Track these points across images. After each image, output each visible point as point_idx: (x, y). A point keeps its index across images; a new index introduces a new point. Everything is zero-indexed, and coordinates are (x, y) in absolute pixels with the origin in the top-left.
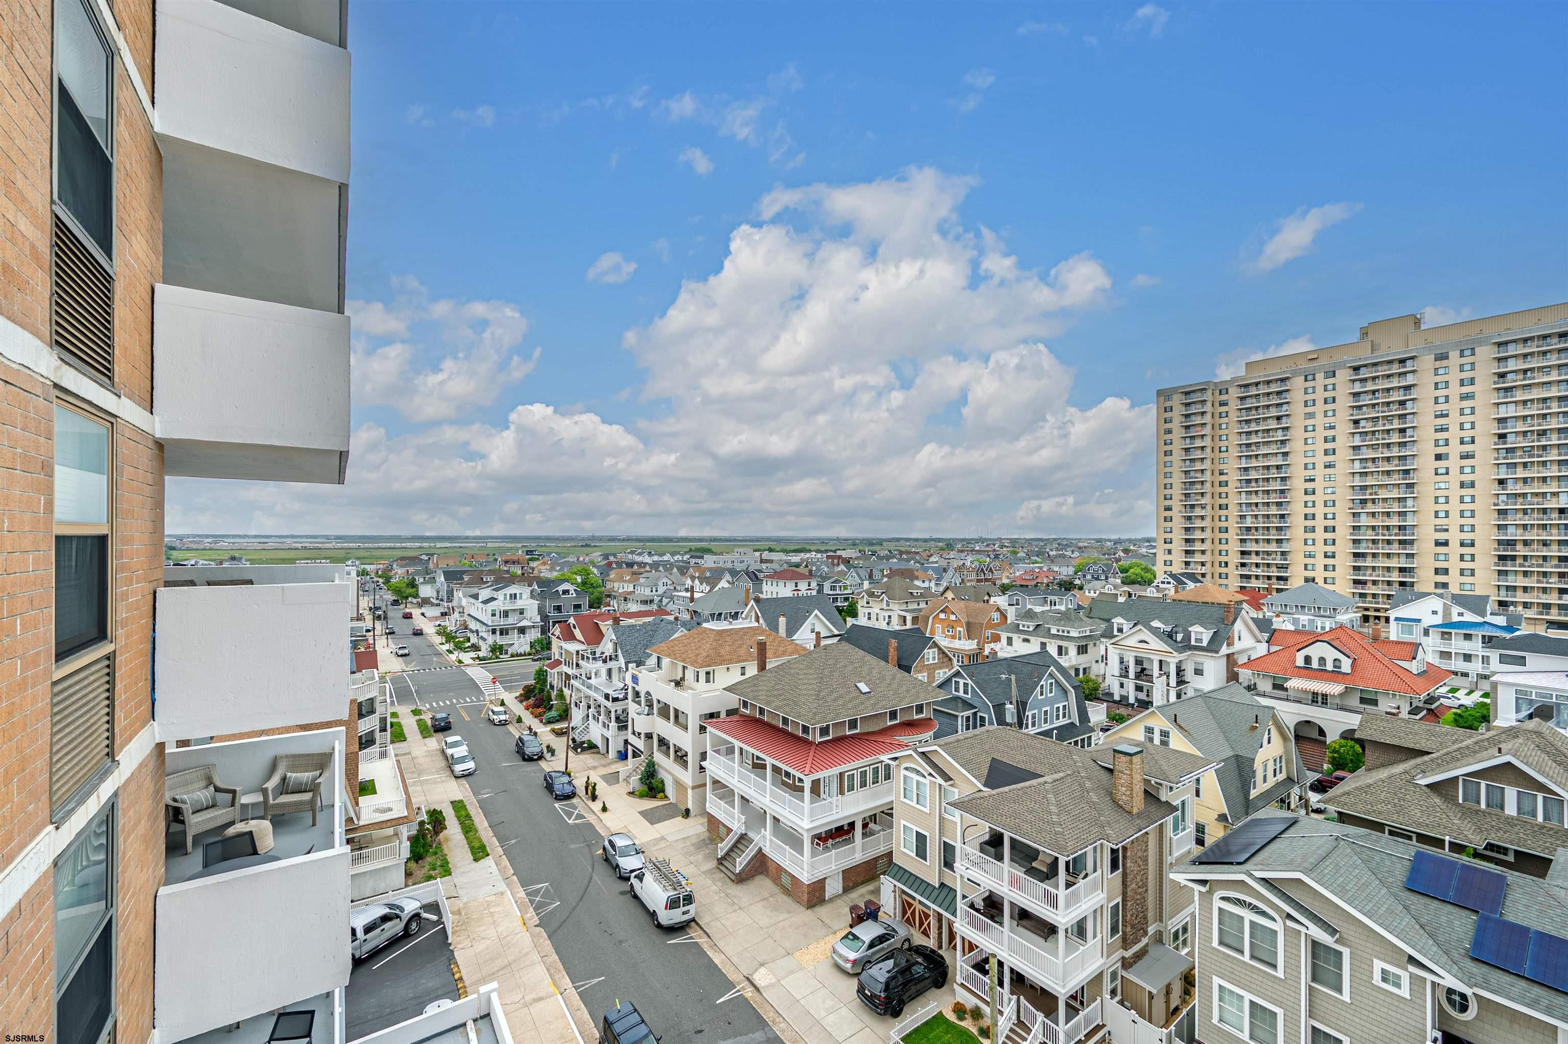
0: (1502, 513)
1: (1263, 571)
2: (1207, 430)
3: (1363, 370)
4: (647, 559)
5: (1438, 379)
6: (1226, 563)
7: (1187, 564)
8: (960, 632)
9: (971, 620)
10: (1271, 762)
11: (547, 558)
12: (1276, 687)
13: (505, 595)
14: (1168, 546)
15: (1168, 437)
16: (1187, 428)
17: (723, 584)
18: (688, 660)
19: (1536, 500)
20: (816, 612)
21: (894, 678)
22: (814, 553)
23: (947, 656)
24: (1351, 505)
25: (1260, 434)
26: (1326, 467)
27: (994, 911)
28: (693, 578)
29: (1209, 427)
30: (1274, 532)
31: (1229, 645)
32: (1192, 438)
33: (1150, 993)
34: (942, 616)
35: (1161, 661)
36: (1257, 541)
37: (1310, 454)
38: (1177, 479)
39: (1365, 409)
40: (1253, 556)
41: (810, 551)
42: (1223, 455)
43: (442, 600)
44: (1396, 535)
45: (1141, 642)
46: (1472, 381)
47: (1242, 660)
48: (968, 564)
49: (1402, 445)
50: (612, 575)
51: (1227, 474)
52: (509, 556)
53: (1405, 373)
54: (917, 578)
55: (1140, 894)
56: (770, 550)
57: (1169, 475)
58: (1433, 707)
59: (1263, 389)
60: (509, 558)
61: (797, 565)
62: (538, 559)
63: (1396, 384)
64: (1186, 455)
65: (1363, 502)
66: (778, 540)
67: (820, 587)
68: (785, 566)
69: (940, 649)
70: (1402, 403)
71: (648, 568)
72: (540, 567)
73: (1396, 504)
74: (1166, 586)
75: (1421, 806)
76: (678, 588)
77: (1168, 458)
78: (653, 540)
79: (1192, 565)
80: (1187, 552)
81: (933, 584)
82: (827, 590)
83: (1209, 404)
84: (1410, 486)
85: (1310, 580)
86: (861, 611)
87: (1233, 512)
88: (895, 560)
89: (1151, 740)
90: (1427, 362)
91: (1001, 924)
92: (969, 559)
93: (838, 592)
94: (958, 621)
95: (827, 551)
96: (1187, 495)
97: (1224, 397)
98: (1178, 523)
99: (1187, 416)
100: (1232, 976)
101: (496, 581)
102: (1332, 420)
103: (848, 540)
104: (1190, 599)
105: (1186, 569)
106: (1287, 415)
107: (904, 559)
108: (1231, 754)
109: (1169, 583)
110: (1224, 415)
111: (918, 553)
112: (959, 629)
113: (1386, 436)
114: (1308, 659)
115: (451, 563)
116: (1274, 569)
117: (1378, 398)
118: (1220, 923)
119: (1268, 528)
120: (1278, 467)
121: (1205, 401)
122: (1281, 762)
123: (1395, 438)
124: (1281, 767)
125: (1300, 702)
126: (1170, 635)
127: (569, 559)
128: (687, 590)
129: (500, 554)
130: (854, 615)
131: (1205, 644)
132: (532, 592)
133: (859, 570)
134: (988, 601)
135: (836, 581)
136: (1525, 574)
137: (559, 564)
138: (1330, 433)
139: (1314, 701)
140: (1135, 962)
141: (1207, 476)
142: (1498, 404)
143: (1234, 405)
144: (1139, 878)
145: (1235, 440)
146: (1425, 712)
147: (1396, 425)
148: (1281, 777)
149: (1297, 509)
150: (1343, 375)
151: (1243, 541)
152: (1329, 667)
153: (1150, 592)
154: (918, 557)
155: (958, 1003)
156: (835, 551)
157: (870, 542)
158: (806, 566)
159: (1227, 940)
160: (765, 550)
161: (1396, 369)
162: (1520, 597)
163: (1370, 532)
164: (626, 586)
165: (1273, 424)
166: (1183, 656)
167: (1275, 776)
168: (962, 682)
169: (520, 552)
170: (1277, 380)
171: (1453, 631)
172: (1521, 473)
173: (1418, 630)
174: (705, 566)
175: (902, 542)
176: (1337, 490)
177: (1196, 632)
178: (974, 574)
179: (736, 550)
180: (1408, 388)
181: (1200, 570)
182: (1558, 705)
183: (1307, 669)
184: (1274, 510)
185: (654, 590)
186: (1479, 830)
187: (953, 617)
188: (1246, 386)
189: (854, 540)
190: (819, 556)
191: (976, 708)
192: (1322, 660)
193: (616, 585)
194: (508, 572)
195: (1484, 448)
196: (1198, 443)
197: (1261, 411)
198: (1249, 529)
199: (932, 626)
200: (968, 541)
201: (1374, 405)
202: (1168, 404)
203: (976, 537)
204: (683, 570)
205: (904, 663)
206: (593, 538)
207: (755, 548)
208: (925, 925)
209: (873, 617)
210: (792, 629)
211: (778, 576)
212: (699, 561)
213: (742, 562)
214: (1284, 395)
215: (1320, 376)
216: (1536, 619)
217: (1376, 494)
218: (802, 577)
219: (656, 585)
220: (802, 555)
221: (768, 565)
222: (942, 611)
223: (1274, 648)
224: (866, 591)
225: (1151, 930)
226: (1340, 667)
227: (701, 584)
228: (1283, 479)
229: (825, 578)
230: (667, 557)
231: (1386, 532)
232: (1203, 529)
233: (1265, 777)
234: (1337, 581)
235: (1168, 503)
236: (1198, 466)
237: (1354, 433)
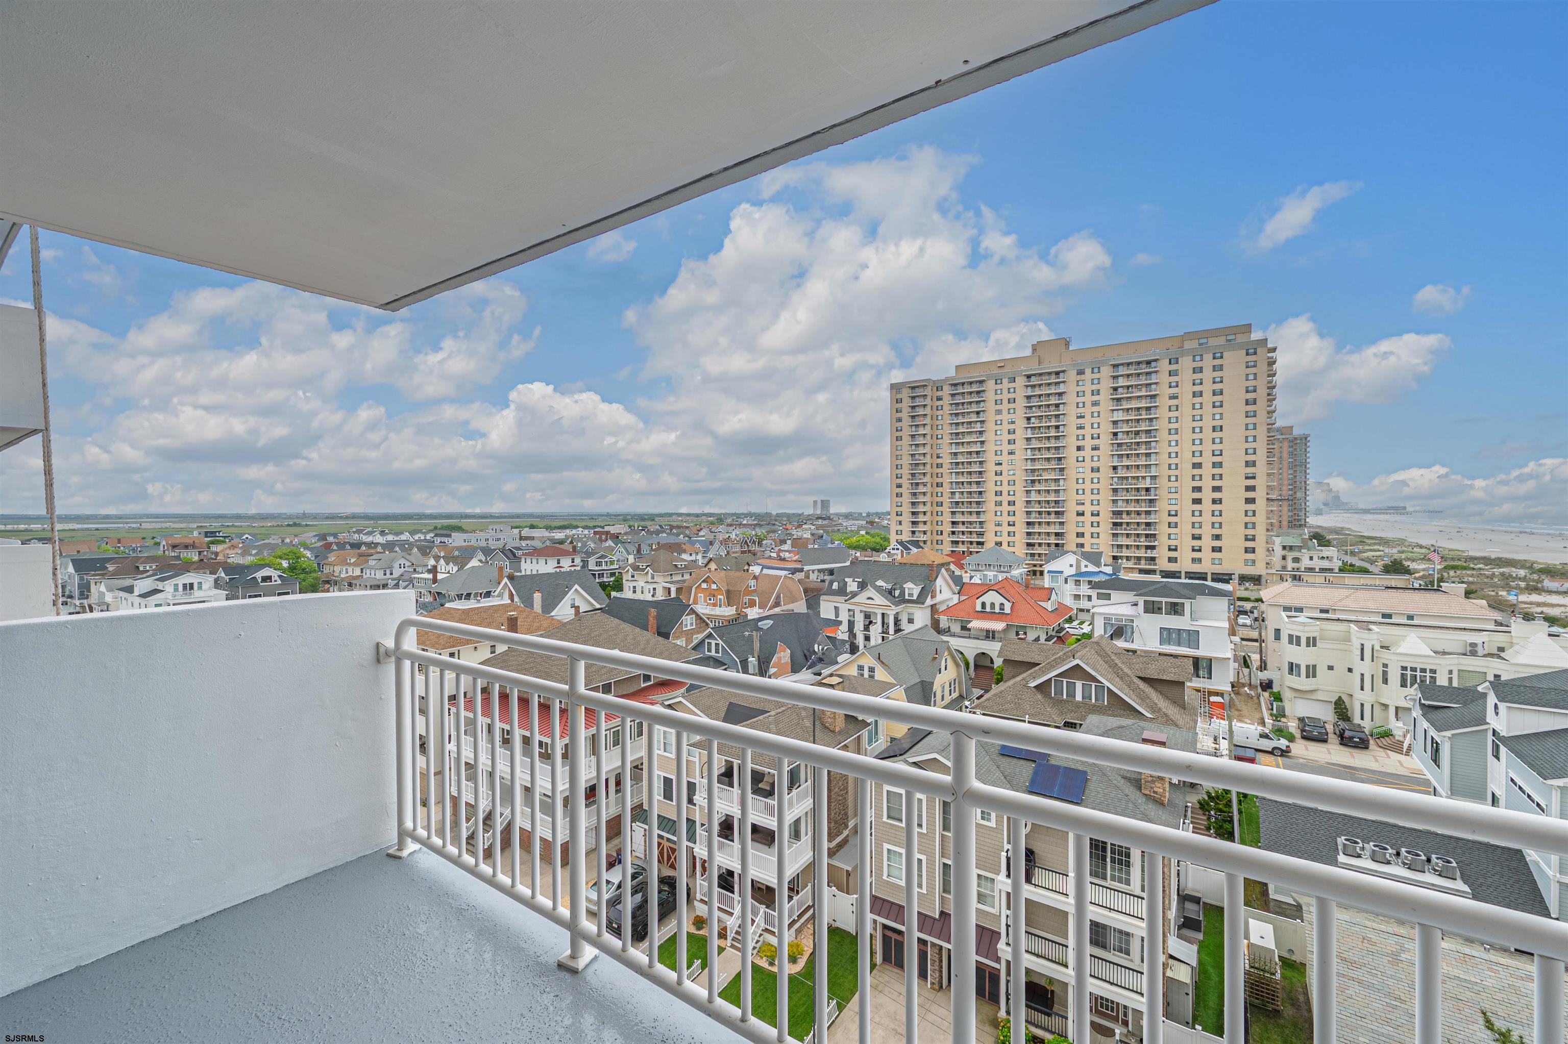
0: (1115, 491)
1: (967, 538)
2: (928, 421)
3: (1033, 378)
4: (379, 539)
5: (1079, 389)
6: (942, 532)
7: (913, 532)
8: (720, 599)
9: (731, 588)
10: (947, 686)
11: (236, 541)
12: (964, 628)
13: (176, 585)
14: (899, 518)
15: (899, 424)
16: (913, 417)
17: (474, 563)
18: (428, 642)
19: (1133, 482)
20: (576, 586)
21: (648, 642)
22: (580, 529)
23: (704, 621)
24: (1025, 485)
25: (965, 425)
26: (1009, 454)
27: (728, 832)
28: (437, 558)
29: (929, 417)
30: (974, 505)
31: (932, 597)
32: (917, 426)
33: (847, 871)
34: (704, 586)
35: (883, 614)
36: (963, 513)
37: (999, 443)
38: (906, 461)
39: (1034, 408)
40: (961, 525)
41: (577, 527)
42: (939, 441)
43: (71, 597)
44: (1053, 507)
45: (869, 598)
46: (1098, 393)
47: (942, 608)
48: (733, 536)
49: (1057, 438)
50: (332, 558)
51: (942, 457)
52: (178, 538)
53: (1059, 383)
54: (685, 552)
55: (842, 795)
56: (532, 527)
57: (899, 457)
58: (1061, 635)
59: (967, 389)
60: (178, 541)
61: (562, 542)
62: (224, 542)
63: (1053, 391)
64: (912, 441)
65: (1033, 481)
66: (542, 517)
67: (585, 563)
68: (548, 543)
69: (697, 615)
70: (1057, 406)
71: (379, 549)
72: (228, 551)
73: (1053, 484)
74: (895, 551)
75: (1030, 701)
76: (419, 569)
77: (899, 443)
78: (387, 517)
79: (917, 534)
80: (913, 523)
81: (699, 557)
82: (592, 566)
83: (929, 398)
84: (1062, 470)
85: (999, 544)
86: (627, 585)
87: (946, 489)
88: (665, 535)
89: (862, 675)
90: (1072, 376)
91: (733, 841)
92: (737, 531)
93: (604, 567)
94: (719, 589)
95: (595, 527)
96: (913, 475)
97: (940, 393)
98: (906, 499)
99: (913, 407)
100: (896, 840)
101: (160, 570)
102: (1012, 416)
103: (619, 515)
104: (912, 562)
105: (913, 537)
106: (983, 411)
107: (674, 534)
108: (919, 680)
109: (898, 549)
110: (940, 408)
111: (688, 527)
112: (719, 597)
113: (1047, 431)
114: (983, 605)
115: (84, 549)
116: (975, 535)
117: (1042, 401)
118: (888, 802)
119: (971, 502)
120: (978, 453)
121: (926, 395)
122: (955, 684)
123: (1053, 433)
124: (955, 687)
125: (978, 639)
126: (890, 592)
127: (270, 541)
128: (429, 571)
129: (165, 537)
130: (619, 587)
131: (915, 598)
132: (216, 581)
133: (627, 545)
134: (748, 570)
135: (602, 557)
136: (1128, 535)
137: (255, 547)
138: (1012, 427)
139: (987, 637)
140: (838, 851)
141: (928, 459)
142: (1113, 410)
143: (947, 400)
144: (841, 783)
145: (948, 430)
146: (1056, 639)
147: (1053, 423)
148: (955, 695)
149: (990, 488)
150: (1021, 381)
151: (953, 513)
152: (997, 610)
153: (883, 557)
154: (687, 532)
155: (698, 916)
156: (603, 527)
157: (642, 518)
158: (571, 542)
159: (892, 814)
160: (526, 527)
161: (1053, 379)
162: (1125, 553)
163: (1037, 505)
164: (350, 569)
165: (974, 418)
166: (899, 608)
167: (950, 695)
168: (713, 642)
169: (195, 534)
170: (977, 382)
171: (1082, 579)
172: (1126, 462)
173: (1061, 579)
174: (453, 544)
175: (674, 517)
176: (1017, 472)
177: (909, 589)
178: (739, 546)
179: (490, 527)
180: (1060, 394)
181: (923, 538)
182: (1126, 625)
183: (983, 614)
184: (974, 488)
185: (388, 572)
186: (1062, 713)
187: (714, 587)
188: (955, 385)
189: (625, 515)
190: (586, 532)
191: (726, 665)
192: (993, 605)
193: (337, 569)
194: (178, 558)
195: (1105, 441)
196: (921, 431)
197: (965, 406)
198: (957, 503)
199: (696, 596)
200: (738, 516)
201: (1040, 406)
202: (899, 396)
203: (745, 512)
204: (425, 550)
205: (663, 630)
206: (305, 516)
207: (514, 525)
208: (673, 859)
209: (638, 590)
210: (549, 605)
211: (537, 553)
212: (446, 540)
213: (498, 540)
214: (982, 394)
215: (1005, 381)
216: (1132, 568)
217: (1041, 476)
218: (565, 553)
219: (391, 568)
220: (568, 532)
221: (528, 542)
222: (704, 581)
223: (963, 598)
224: (631, 565)
225: (851, 824)
226: (1003, 610)
227: (447, 564)
228: (981, 463)
229: (589, 554)
230: (405, 536)
231: (1047, 506)
232: (924, 503)
233: (943, 696)
234: (1016, 544)
235: (899, 481)
236: (921, 450)
237: (1027, 428)
